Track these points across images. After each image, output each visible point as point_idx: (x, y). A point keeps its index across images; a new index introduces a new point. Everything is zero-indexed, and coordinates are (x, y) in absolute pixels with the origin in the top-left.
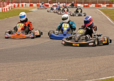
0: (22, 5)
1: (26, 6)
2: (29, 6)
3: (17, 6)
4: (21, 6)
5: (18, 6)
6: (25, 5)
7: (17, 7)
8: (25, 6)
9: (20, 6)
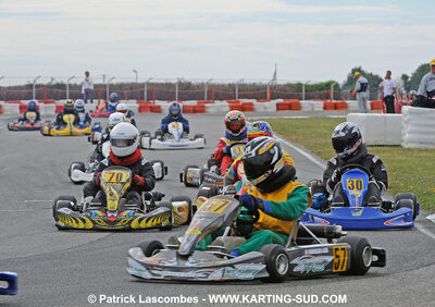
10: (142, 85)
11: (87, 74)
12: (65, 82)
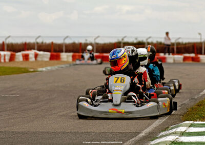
0: (26, 57)
1: (39, 59)
2: (47, 59)
3: (7, 58)
4: (21, 59)
5: (12, 58)
6: (36, 56)
7: (7, 60)
8: (34, 59)
9: (17, 60)
10: (201, 43)
11: (167, 34)
12: (145, 40)
